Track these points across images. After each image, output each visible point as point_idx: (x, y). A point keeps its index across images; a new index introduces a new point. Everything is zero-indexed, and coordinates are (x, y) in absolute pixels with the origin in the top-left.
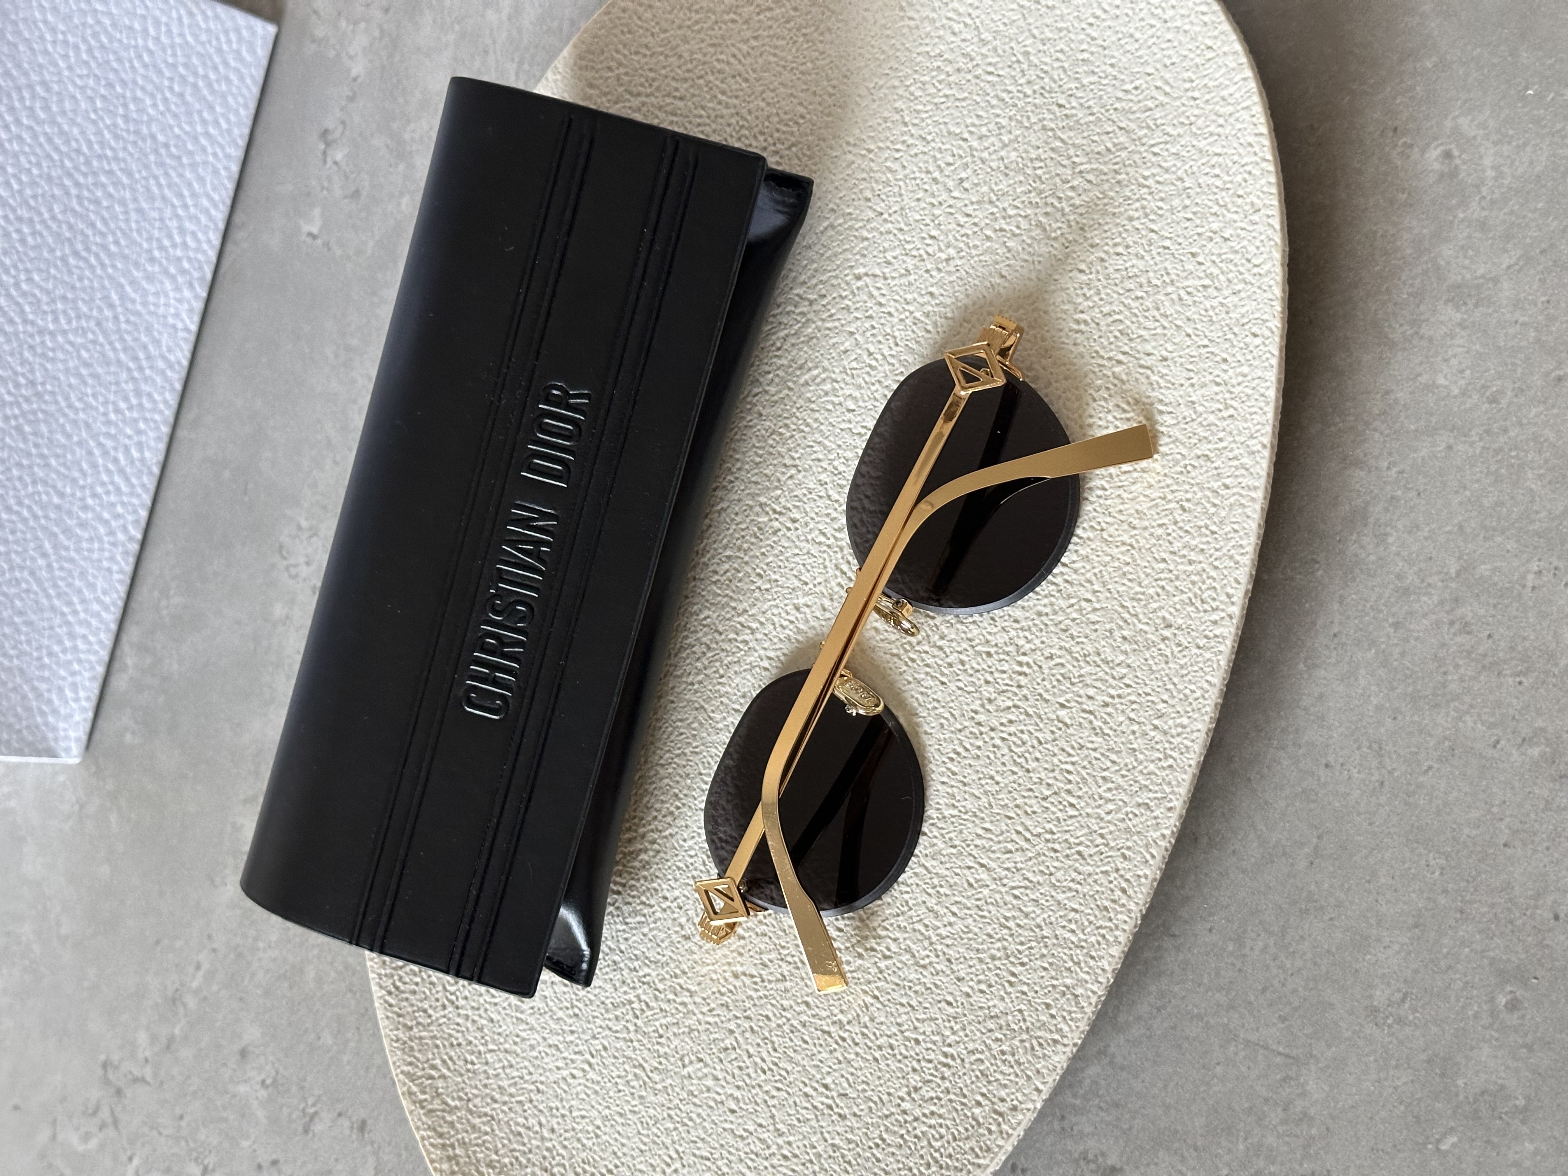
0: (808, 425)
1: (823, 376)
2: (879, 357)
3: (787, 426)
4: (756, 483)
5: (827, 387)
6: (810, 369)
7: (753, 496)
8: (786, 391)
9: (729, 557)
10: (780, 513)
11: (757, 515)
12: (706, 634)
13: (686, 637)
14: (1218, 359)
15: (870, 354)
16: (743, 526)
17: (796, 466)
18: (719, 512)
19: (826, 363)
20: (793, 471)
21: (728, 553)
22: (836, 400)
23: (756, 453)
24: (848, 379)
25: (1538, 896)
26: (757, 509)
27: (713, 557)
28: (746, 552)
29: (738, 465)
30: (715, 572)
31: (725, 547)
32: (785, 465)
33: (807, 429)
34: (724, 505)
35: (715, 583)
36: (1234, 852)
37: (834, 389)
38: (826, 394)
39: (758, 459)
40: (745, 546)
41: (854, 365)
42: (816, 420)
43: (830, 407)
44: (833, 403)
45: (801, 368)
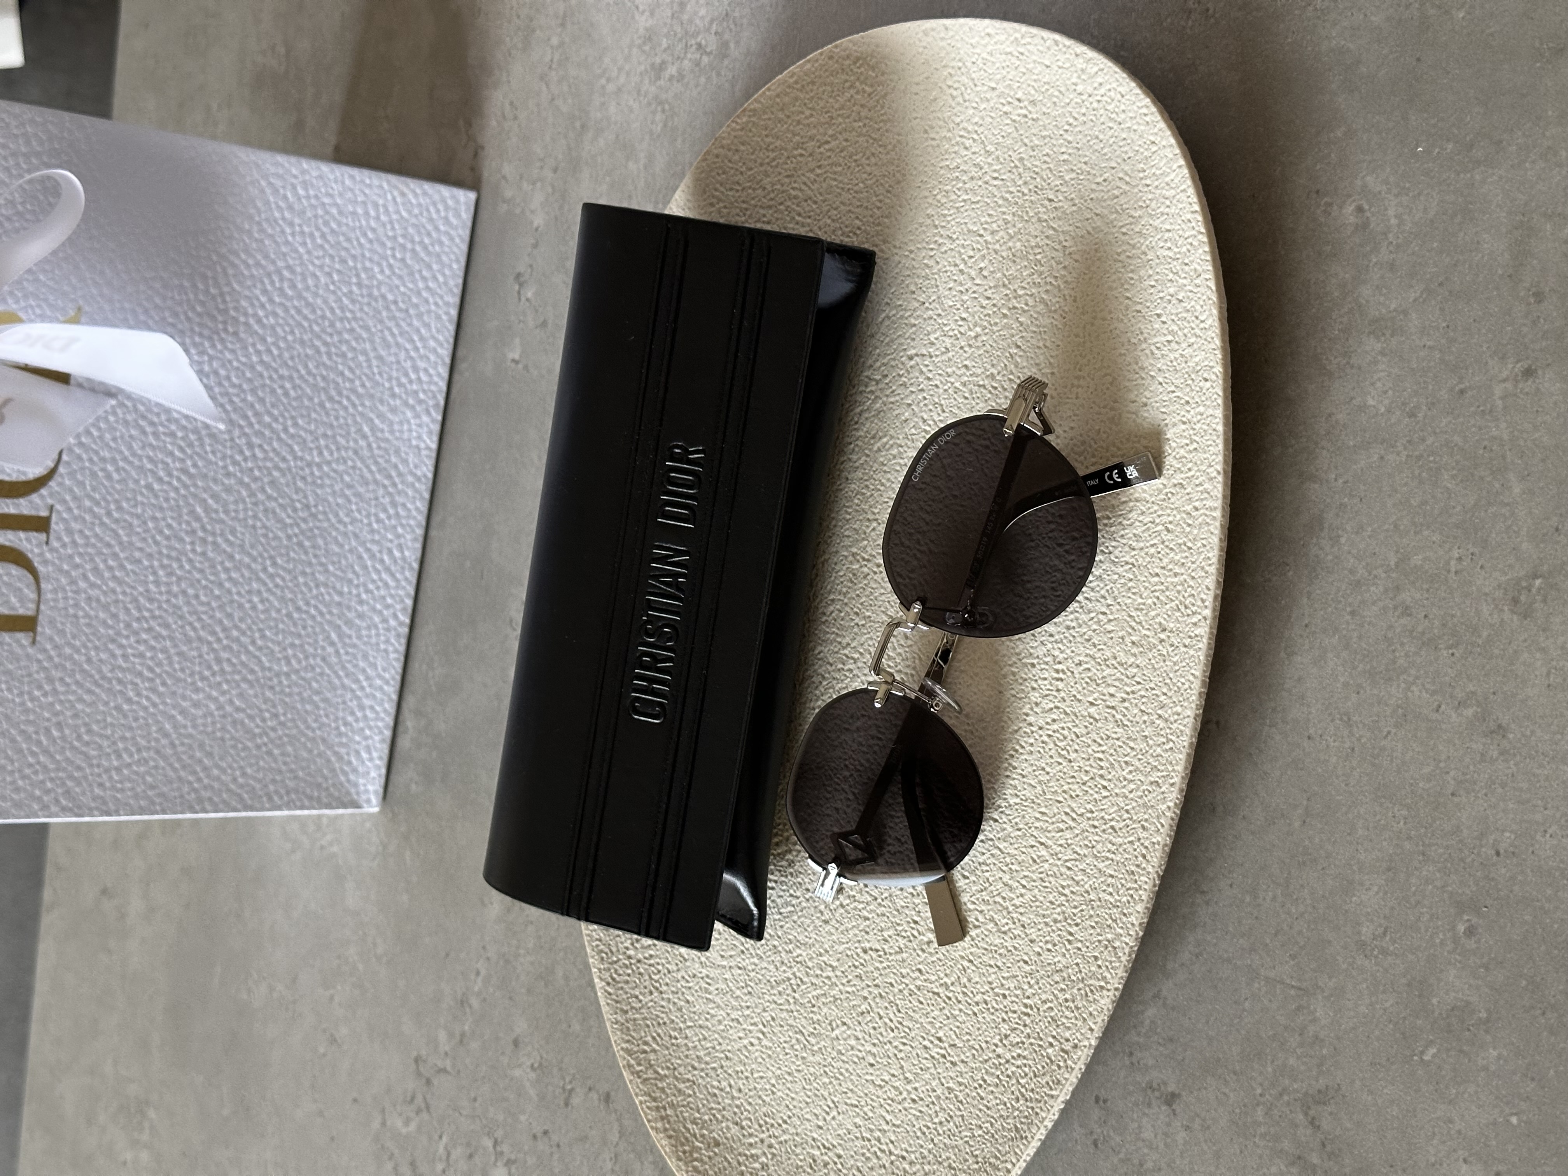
0: (883, 485)
1: (891, 442)
2: (931, 423)
3: (867, 486)
4: (848, 536)
5: (895, 451)
6: (881, 438)
7: (847, 548)
8: (864, 458)
9: (833, 600)
10: (868, 560)
11: (851, 563)
12: (821, 666)
13: (807, 670)
14: (1183, 401)
15: (925, 421)
16: (841, 573)
17: (876, 520)
18: (823, 563)
19: (892, 432)
20: (875, 524)
21: (832, 597)
22: (901, 461)
23: (847, 512)
24: (909, 443)
25: (1482, 835)
26: (851, 558)
27: (821, 601)
28: (845, 594)
29: (834, 523)
30: (824, 614)
31: (830, 592)
32: (868, 520)
33: (882, 488)
34: (826, 556)
35: (824, 623)
36: (1244, 817)
37: (900, 453)
38: (895, 457)
39: (848, 517)
40: (844, 590)
41: (913, 431)
42: (889, 480)
43: (898, 468)
44: (900, 464)
45: (873, 437)
